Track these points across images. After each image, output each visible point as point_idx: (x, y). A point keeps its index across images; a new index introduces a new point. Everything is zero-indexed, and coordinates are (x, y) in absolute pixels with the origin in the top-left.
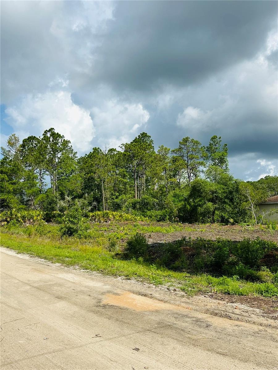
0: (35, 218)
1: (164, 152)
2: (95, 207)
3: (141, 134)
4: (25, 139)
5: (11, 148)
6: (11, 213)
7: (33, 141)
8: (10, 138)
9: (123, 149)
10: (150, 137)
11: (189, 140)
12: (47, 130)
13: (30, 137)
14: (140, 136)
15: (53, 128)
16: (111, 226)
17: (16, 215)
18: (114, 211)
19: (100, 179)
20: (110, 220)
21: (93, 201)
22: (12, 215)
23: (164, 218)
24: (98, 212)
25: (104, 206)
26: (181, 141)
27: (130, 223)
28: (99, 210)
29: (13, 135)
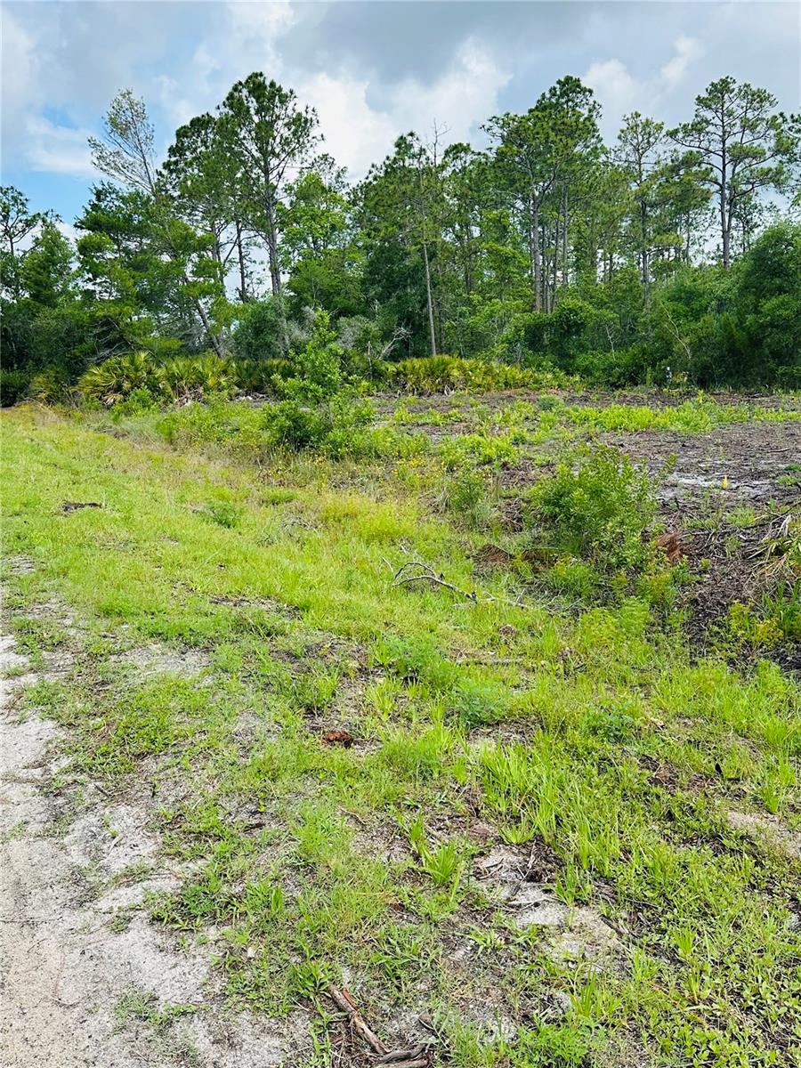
0: (211, 382)
1: (640, 138)
2: (405, 343)
3: (559, 82)
4: (182, 128)
5: (120, 141)
6: (132, 362)
7: (206, 134)
8: (115, 105)
9: (494, 135)
10: (591, 91)
11: (733, 90)
12: (240, 83)
13: (198, 119)
14: (555, 89)
15: (259, 72)
16: (458, 406)
17: (149, 372)
18: (467, 357)
19: (419, 246)
20: (452, 387)
21: (399, 325)
22: (137, 370)
23: (636, 375)
24: (415, 360)
25: (433, 341)
26: (704, 95)
27: (522, 395)
28: (418, 355)
29: (124, 96)
